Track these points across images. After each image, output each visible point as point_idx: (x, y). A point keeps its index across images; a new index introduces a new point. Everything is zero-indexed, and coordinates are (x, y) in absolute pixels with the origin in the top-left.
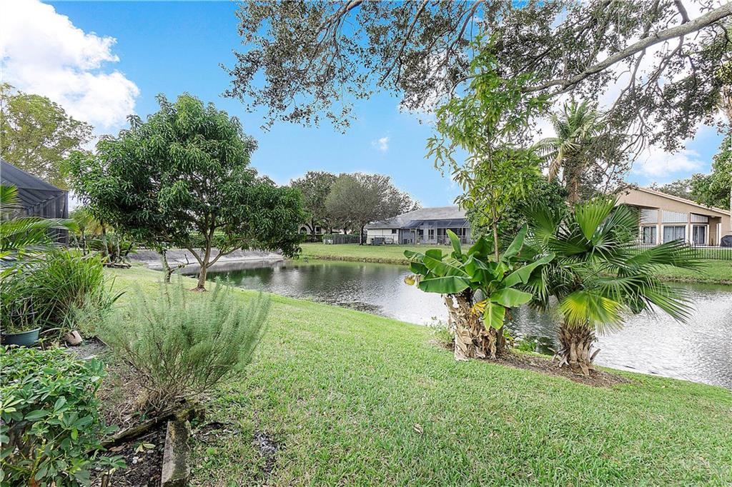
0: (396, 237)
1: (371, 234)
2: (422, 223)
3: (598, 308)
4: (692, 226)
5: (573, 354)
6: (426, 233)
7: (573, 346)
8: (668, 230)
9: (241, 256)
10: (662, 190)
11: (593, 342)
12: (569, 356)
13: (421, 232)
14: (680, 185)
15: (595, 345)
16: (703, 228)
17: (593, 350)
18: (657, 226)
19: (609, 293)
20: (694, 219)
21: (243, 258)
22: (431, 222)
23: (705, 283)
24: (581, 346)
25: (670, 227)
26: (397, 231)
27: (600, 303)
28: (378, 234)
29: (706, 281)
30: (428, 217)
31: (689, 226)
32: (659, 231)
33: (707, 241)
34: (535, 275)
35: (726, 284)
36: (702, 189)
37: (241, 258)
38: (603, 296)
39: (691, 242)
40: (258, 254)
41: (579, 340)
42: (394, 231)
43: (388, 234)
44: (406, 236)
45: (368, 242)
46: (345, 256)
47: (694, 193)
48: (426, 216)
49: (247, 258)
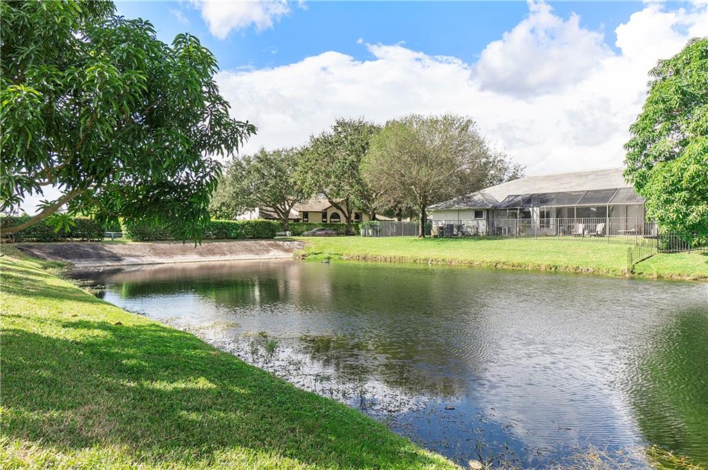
0: (482, 225)
2: (529, 200)
6: (536, 217)
9: (225, 254)
13: (527, 215)
21: (227, 257)
26: (485, 214)
28: (452, 219)
37: (223, 258)
40: (251, 251)
42: (478, 214)
43: (469, 222)
44: (502, 222)
45: (434, 231)
46: (392, 254)
49: (234, 257)
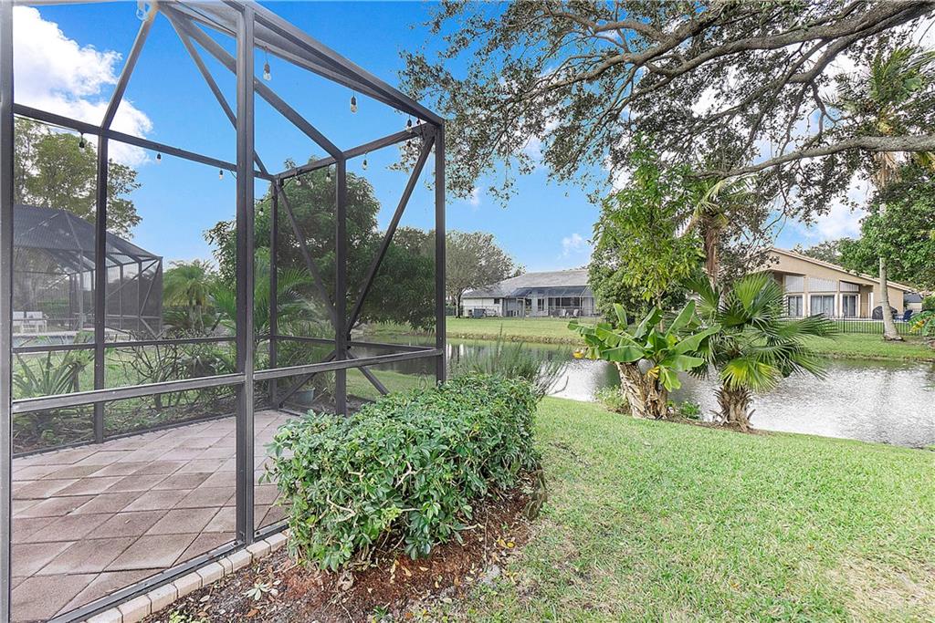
0: (499, 309)
1: (468, 305)
2: (530, 291)
3: (756, 373)
4: (841, 295)
5: (732, 414)
6: (535, 303)
7: (732, 407)
8: (815, 301)
10: (808, 254)
11: (749, 404)
12: (728, 416)
13: (529, 302)
14: (828, 248)
15: (751, 407)
16: (853, 298)
17: (749, 411)
18: (804, 296)
19: (764, 359)
20: (845, 288)
22: (541, 290)
23: (854, 359)
24: (739, 406)
25: (818, 297)
26: (501, 301)
27: (757, 367)
28: (478, 304)
29: (855, 357)
30: (537, 284)
31: (839, 296)
32: (806, 302)
33: (858, 313)
34: (704, 344)
35: (875, 360)
36: (851, 255)
38: (760, 361)
39: (841, 314)
41: (737, 401)
42: (497, 301)
43: (489, 305)
44: (512, 306)
45: (466, 314)
47: (843, 259)
48: (535, 282)
